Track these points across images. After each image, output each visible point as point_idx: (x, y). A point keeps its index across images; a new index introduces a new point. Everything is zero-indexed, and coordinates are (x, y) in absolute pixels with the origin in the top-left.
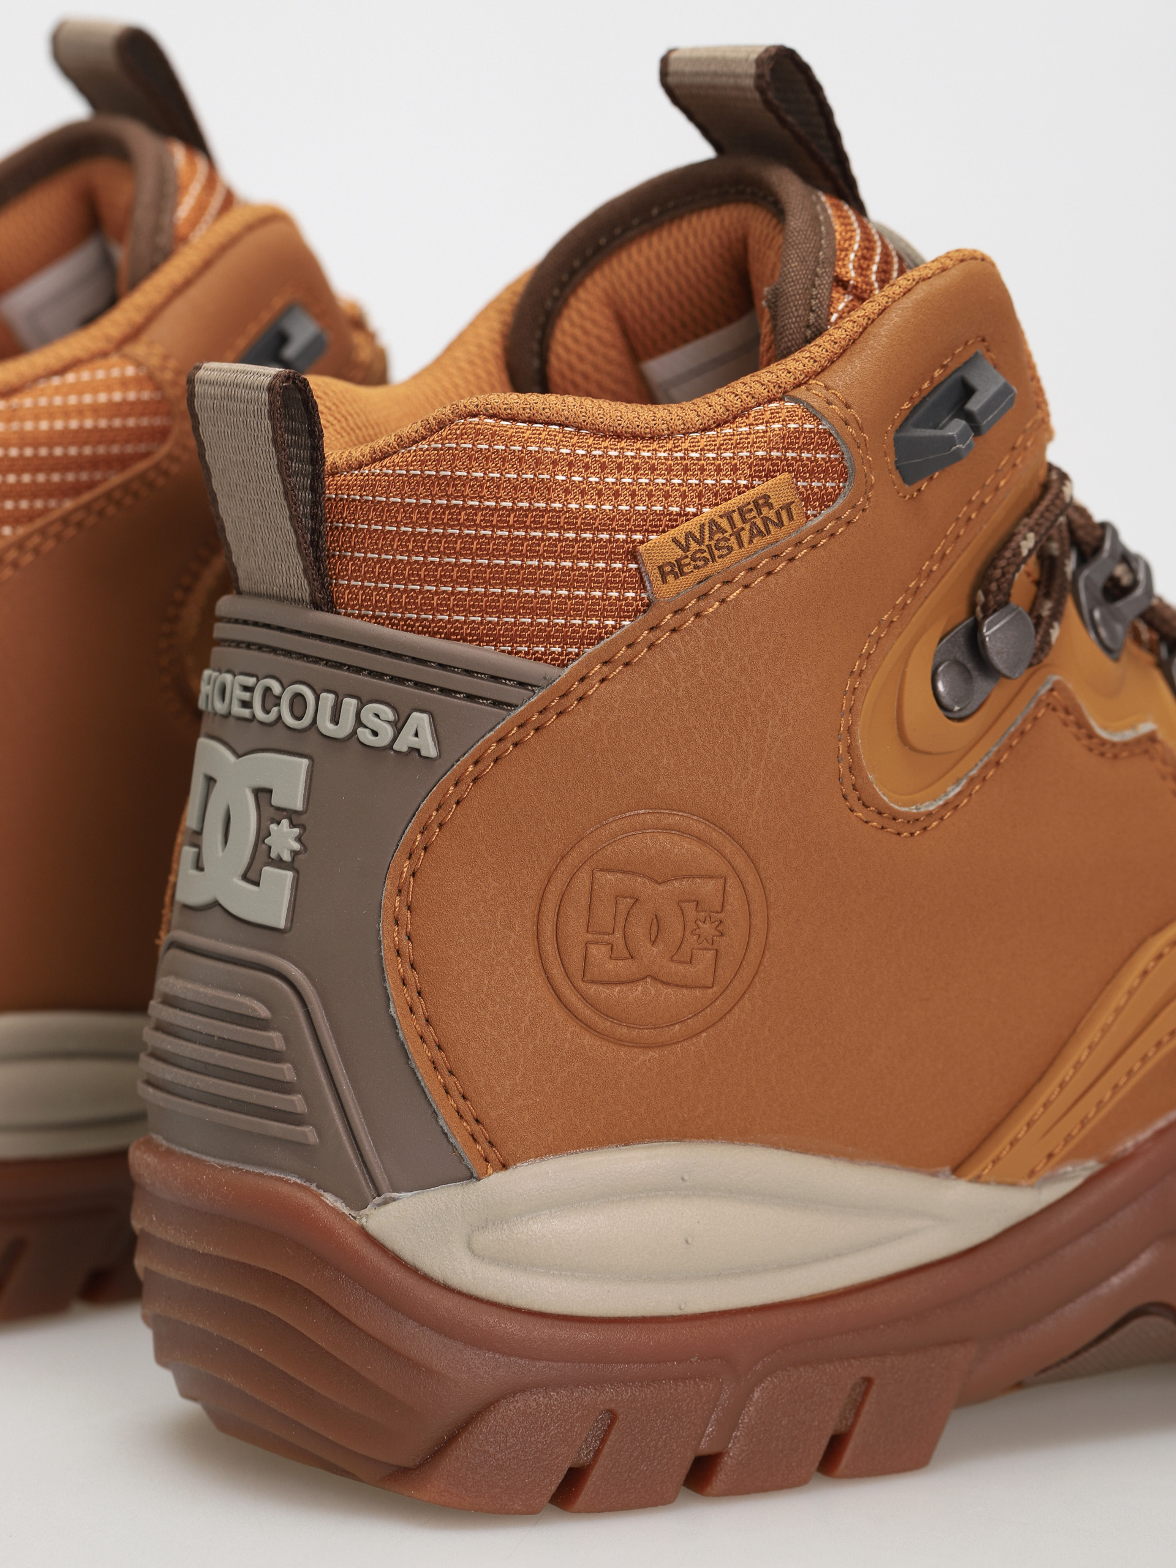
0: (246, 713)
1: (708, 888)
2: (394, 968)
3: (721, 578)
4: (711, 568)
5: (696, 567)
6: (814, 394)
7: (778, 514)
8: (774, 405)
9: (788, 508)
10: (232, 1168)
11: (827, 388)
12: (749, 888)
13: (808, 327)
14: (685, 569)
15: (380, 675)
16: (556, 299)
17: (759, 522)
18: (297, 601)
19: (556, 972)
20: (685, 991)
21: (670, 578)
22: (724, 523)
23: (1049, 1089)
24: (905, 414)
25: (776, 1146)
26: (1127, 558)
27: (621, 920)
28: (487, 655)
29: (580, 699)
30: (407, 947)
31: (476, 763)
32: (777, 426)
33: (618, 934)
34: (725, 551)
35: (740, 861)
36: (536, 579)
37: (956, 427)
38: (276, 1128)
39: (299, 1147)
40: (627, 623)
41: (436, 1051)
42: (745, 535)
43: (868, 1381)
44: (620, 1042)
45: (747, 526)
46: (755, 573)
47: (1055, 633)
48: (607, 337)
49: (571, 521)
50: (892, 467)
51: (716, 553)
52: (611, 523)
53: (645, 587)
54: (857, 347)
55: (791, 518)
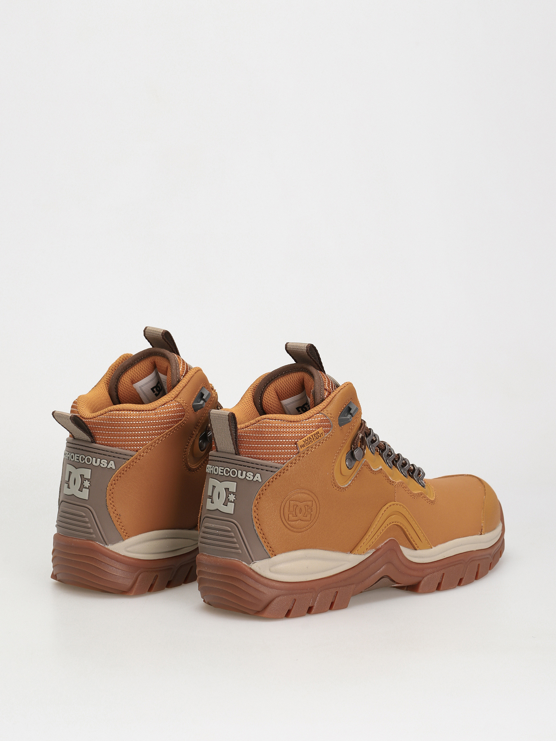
0: (222, 474)
1: (310, 503)
2: (255, 520)
3: (311, 447)
4: (309, 445)
5: (307, 445)
6: (325, 412)
7: (320, 435)
8: (318, 415)
9: (322, 433)
10: (224, 558)
11: (327, 411)
12: (317, 503)
13: (321, 398)
14: (305, 446)
15: (241, 465)
16: (264, 389)
17: (317, 436)
18: (232, 454)
19: (283, 519)
20: (305, 522)
21: (302, 448)
22: (311, 437)
23: (367, 537)
24: (340, 414)
25: (321, 549)
26: (375, 435)
27: (294, 510)
28: (269, 463)
29: (287, 470)
30: (257, 516)
31: (268, 482)
32: (319, 419)
33: (294, 512)
34: (311, 442)
35: (315, 498)
36: (279, 449)
37: (349, 416)
38: (233, 550)
39: (238, 554)
40: (294, 456)
41: (263, 535)
42: (315, 439)
43: (337, 592)
44: (294, 532)
45: (315, 437)
46: (317, 446)
47: (365, 452)
48: (274, 396)
49: (284, 438)
50: (338, 424)
51: (310, 443)
52: (291, 438)
53: (298, 449)
54: (331, 403)
55: (322, 435)
